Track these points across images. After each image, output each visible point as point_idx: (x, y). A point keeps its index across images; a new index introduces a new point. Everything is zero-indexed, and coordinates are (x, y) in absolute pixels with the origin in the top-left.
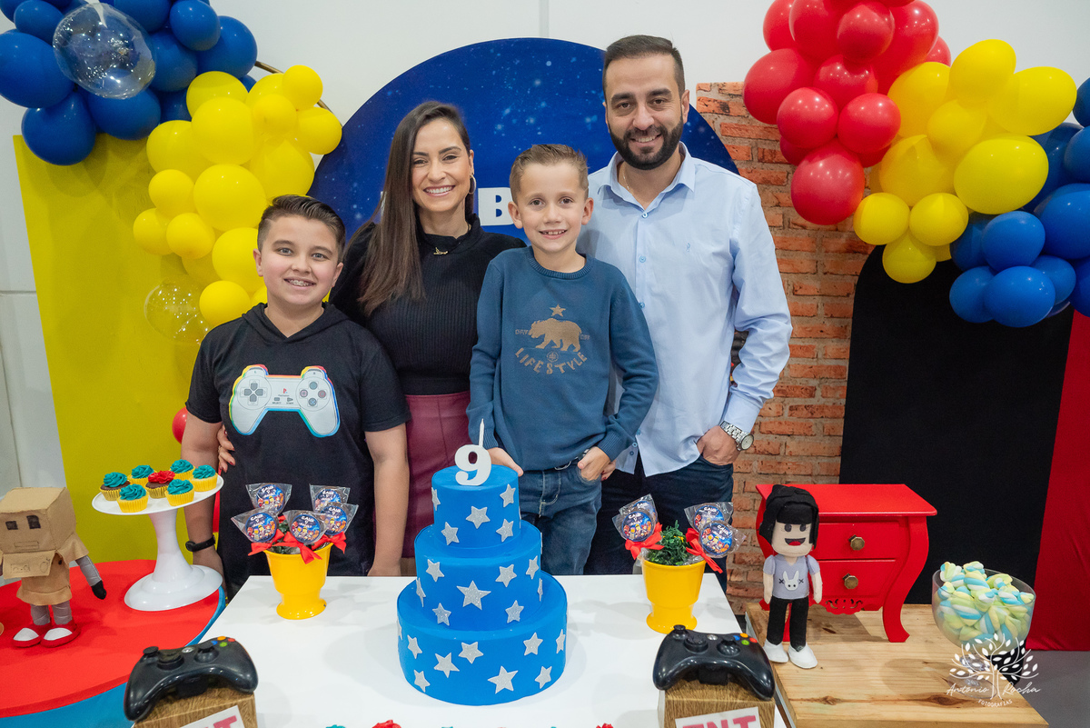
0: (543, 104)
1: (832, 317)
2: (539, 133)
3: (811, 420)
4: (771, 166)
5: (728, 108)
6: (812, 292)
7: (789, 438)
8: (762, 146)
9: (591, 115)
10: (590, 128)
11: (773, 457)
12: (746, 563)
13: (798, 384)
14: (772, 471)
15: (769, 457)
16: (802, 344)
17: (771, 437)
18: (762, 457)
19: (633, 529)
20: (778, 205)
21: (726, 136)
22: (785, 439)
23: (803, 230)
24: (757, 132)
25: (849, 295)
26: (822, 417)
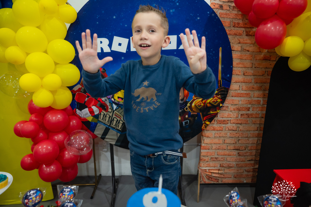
1: (257, 83)
3: (248, 119)
4: (238, 29)
5: (222, 7)
6: (250, 74)
7: (240, 125)
8: (234, 21)
9: (172, 9)
10: (172, 14)
11: (235, 131)
12: (224, 167)
13: (244, 106)
14: (234, 136)
15: (233, 131)
16: (246, 93)
17: (234, 125)
18: (231, 132)
20: (239, 43)
21: (221, 17)
22: (239, 125)
23: (248, 52)
24: (233, 16)
25: (263, 75)
26: (252, 118)
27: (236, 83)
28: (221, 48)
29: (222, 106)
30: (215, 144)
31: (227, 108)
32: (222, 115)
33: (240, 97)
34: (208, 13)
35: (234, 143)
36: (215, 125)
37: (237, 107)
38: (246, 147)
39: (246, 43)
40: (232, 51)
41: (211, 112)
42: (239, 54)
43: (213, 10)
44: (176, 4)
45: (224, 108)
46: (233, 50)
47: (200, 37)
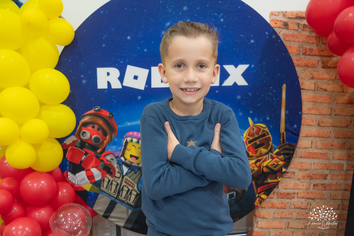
1: (338, 138)
3: (325, 192)
4: (310, 57)
5: (288, 25)
6: (328, 125)
7: (312, 200)
8: (305, 46)
11: (304, 210)
13: (318, 173)
14: (302, 217)
15: (302, 210)
16: (321, 152)
17: (303, 200)
18: (298, 210)
20: (312, 78)
21: (286, 40)
22: (310, 201)
23: (325, 92)
25: (347, 126)
26: (330, 190)
27: (307, 137)
28: (285, 85)
29: (285, 172)
30: (274, 229)
31: (293, 175)
32: (285, 184)
33: (313, 158)
34: (267, 33)
35: (303, 228)
36: (274, 199)
37: (307, 173)
38: (321, 234)
39: (322, 79)
40: (302, 91)
41: (269, 181)
42: (311, 95)
43: (274, 30)
44: (220, 20)
45: (289, 175)
46: (303, 89)
47: (254, 68)
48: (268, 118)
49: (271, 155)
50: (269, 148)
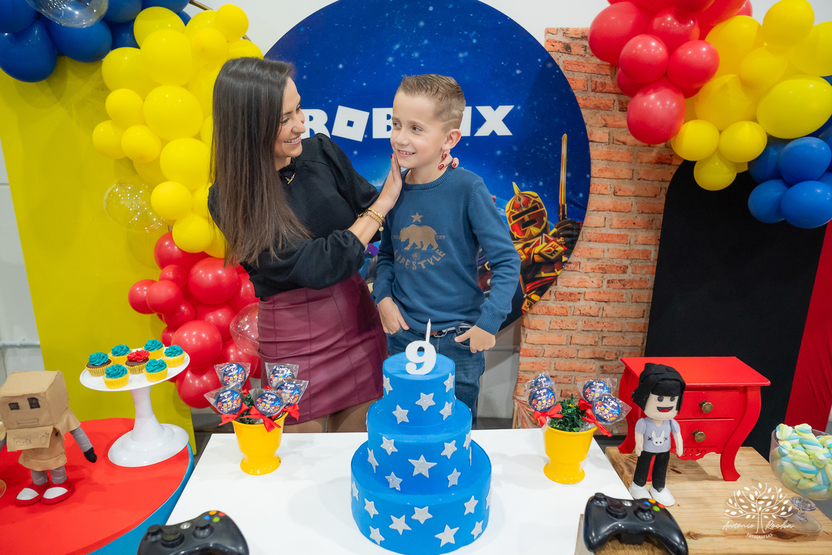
0: (426, 42)
1: (642, 212)
2: (422, 65)
3: (623, 291)
4: (602, 95)
5: (570, 48)
6: (629, 193)
7: (606, 304)
8: (595, 79)
9: (463, 51)
10: (462, 61)
11: (594, 318)
13: (614, 264)
14: (592, 329)
15: (590, 318)
16: (619, 233)
17: (593, 303)
18: (585, 318)
19: (540, 402)
20: (605, 126)
21: (567, 71)
22: (603, 304)
23: (624, 146)
24: (590, 68)
25: (656, 196)
26: (632, 288)
27: (599, 211)
28: (565, 136)
29: (566, 262)
30: (551, 346)
31: (578, 266)
32: (567, 280)
33: (607, 241)
34: (539, 60)
35: (593, 344)
36: (549, 301)
37: (598, 263)
38: (618, 353)
39: (620, 127)
40: (590, 143)
41: (543, 274)
42: (604, 149)
43: (549, 56)
44: (472, 41)
45: (572, 266)
46: (592, 141)
47: (521, 110)
48: (541, 184)
49: (546, 237)
50: (543, 227)
